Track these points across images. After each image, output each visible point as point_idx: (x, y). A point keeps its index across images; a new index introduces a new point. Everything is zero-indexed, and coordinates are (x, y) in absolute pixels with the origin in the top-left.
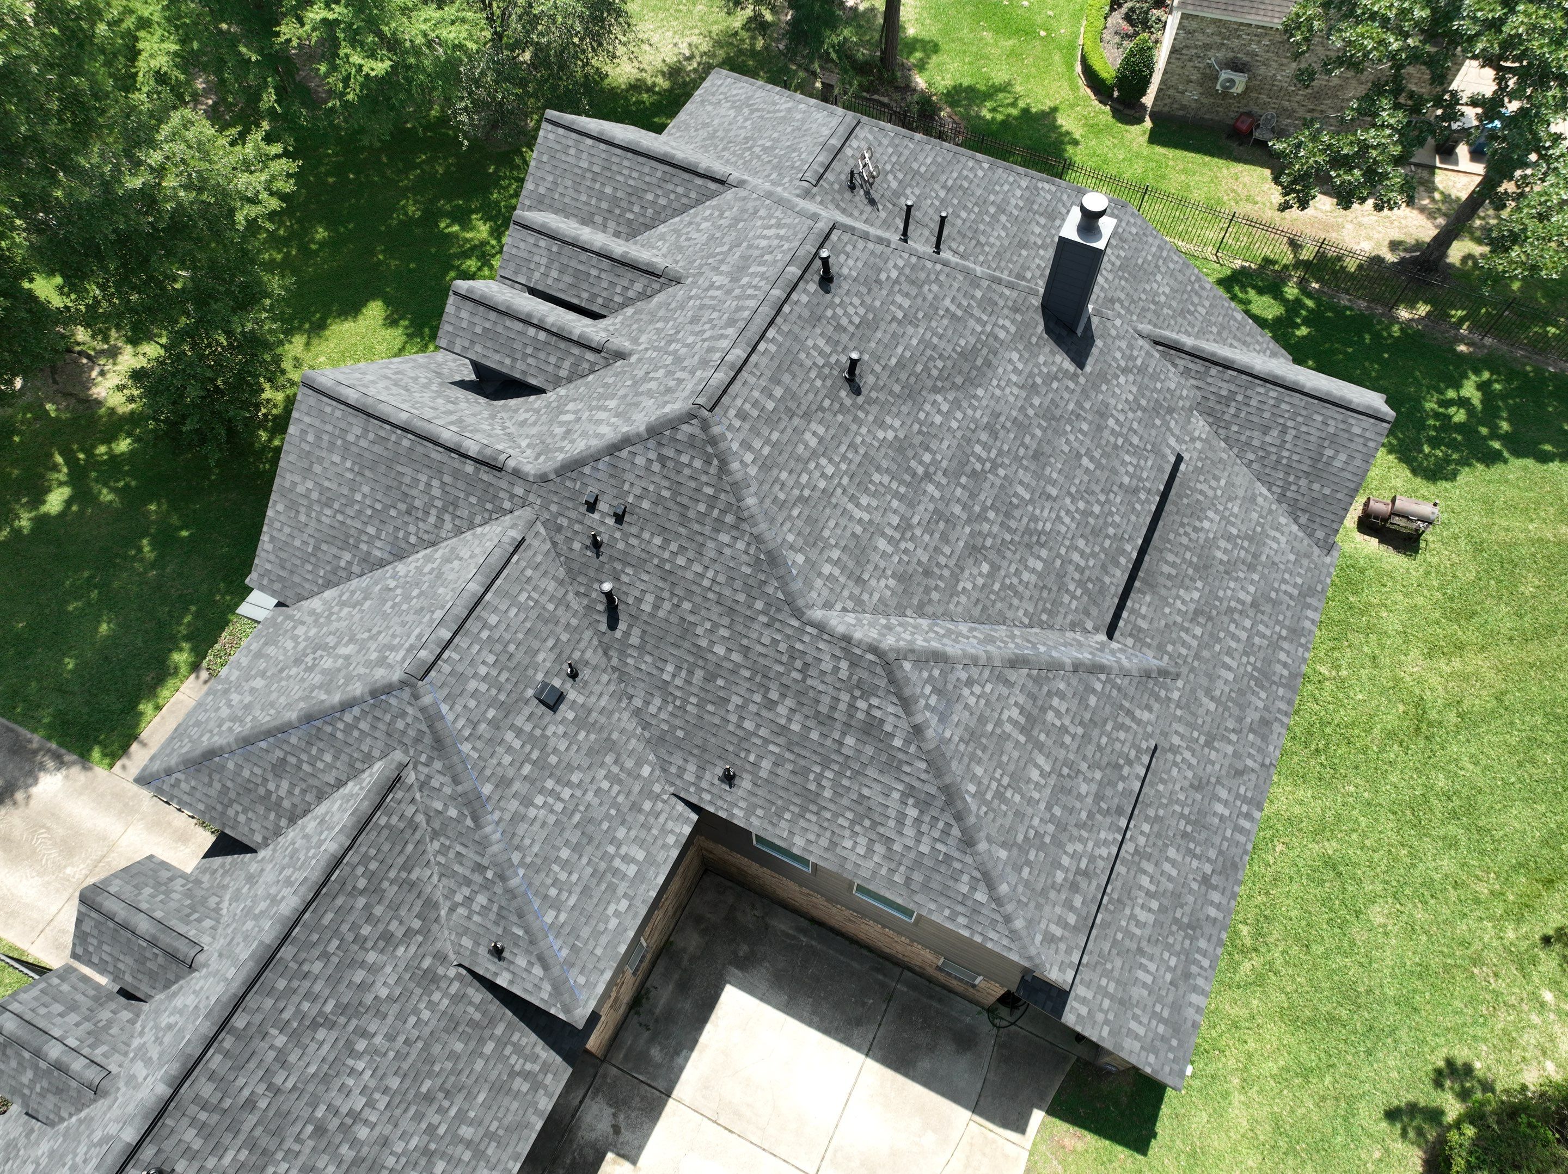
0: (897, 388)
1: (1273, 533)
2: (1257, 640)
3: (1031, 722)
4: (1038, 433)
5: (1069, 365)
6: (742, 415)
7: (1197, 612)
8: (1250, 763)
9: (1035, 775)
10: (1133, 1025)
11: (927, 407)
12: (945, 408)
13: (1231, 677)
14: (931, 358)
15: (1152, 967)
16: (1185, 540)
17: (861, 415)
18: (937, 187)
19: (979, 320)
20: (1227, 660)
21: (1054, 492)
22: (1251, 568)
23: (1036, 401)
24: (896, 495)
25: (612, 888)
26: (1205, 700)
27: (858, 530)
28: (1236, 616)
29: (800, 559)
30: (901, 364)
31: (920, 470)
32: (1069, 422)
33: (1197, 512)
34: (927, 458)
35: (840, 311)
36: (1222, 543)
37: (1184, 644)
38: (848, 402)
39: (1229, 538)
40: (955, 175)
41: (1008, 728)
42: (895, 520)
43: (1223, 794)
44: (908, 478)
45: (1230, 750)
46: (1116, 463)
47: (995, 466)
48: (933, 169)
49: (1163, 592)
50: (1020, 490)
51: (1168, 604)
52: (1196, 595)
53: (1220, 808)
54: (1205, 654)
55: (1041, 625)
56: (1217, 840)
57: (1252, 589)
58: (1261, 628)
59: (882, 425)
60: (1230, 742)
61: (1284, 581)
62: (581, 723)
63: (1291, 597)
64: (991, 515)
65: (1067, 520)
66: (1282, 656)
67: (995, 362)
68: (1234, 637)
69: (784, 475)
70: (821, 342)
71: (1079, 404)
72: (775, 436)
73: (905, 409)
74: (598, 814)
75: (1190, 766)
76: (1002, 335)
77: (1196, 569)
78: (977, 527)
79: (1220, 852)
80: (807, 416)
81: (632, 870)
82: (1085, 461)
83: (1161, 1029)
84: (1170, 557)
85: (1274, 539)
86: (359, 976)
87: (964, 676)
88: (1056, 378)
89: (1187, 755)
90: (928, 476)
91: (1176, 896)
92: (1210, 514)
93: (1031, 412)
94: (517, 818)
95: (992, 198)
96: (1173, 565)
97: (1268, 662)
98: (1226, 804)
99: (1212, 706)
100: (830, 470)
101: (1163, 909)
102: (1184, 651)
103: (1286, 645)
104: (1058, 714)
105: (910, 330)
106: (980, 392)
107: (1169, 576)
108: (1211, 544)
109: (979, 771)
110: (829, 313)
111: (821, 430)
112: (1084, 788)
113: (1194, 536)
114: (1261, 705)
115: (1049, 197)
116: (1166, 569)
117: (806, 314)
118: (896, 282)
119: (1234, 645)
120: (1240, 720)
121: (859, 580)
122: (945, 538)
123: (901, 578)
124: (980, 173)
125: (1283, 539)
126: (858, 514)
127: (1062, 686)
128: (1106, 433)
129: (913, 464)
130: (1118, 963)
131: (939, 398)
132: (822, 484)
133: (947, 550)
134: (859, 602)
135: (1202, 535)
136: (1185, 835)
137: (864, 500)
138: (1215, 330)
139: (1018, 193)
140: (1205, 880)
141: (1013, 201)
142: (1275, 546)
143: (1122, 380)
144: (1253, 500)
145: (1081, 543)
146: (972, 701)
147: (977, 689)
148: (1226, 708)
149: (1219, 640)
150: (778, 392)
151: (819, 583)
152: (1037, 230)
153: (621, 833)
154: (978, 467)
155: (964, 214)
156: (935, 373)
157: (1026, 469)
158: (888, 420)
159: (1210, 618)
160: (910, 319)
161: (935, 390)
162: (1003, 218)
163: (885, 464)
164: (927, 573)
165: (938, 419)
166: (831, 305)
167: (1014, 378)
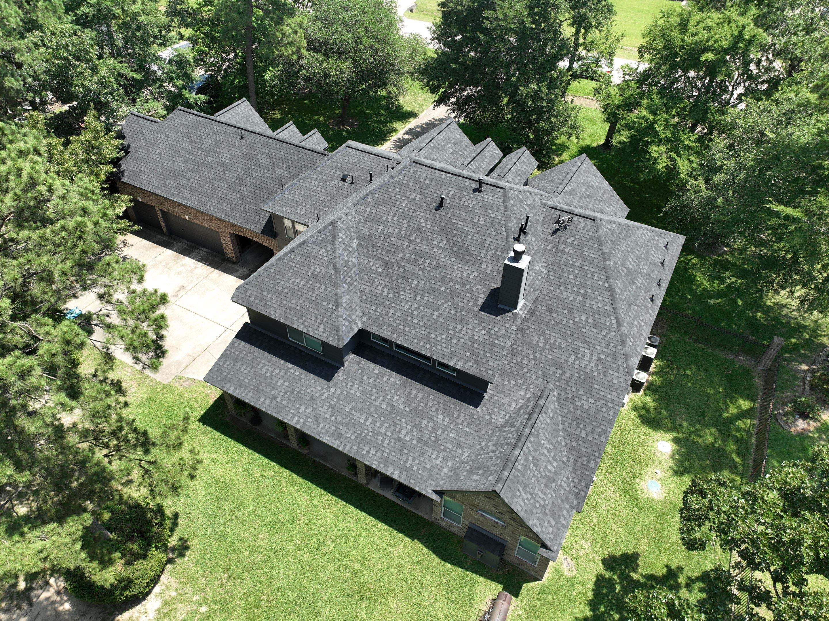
0: (443, 224)
1: (441, 455)
2: (380, 438)
3: (315, 276)
4: (443, 289)
5: (481, 301)
6: (415, 172)
7: (393, 406)
8: (321, 426)
9: (298, 281)
10: (228, 363)
11: (439, 237)
12: (441, 245)
13: (362, 421)
14: (461, 236)
15: (246, 372)
16: (430, 404)
17: (428, 212)
18: (580, 261)
19: (486, 255)
20: (370, 420)
21: (418, 298)
22: (420, 440)
23: (457, 286)
24: (401, 230)
25: (293, 207)
26: (350, 406)
27: (384, 218)
28: (392, 428)
29: (370, 200)
30: (453, 224)
31: (412, 238)
32: (453, 304)
33: (447, 413)
34: (418, 240)
35: (467, 197)
36: (431, 425)
37: (377, 398)
38: (431, 207)
39: (435, 429)
40: (592, 269)
41: (313, 268)
42: (391, 231)
43: (308, 411)
44: (408, 234)
45: (328, 416)
46: (439, 331)
47: (423, 270)
48: (589, 258)
49: (402, 390)
50: (415, 282)
51: (396, 392)
52: (402, 407)
53: (303, 408)
54: (372, 409)
55: (361, 297)
56: (290, 405)
57: (407, 439)
58: (387, 441)
59: (426, 221)
60: (331, 416)
61: (414, 459)
62: (339, 188)
63: (405, 462)
64: (402, 270)
65: (407, 306)
66: (373, 452)
67: (469, 265)
68: (382, 425)
69: (398, 190)
70: (452, 193)
71: (462, 309)
72: (411, 184)
73: (435, 228)
74: (313, 199)
75: (321, 395)
76: (484, 266)
77: (416, 408)
78: (395, 265)
79: (285, 406)
80: (421, 193)
81: (298, 211)
82: (436, 313)
83: (225, 374)
84: (420, 395)
85: (438, 456)
86: (280, 164)
87: (329, 249)
88: (472, 295)
89: (326, 395)
90: (411, 242)
91: (269, 384)
92: (447, 420)
93: (451, 284)
94: (312, 178)
95: (589, 291)
96: (416, 396)
97: (369, 442)
98: (304, 411)
99: (347, 409)
100: (403, 204)
101: (266, 378)
102: (373, 398)
103: (378, 454)
104: (319, 288)
105: (470, 226)
106: (453, 259)
107: (410, 393)
108: (430, 419)
109: (298, 258)
110: (465, 194)
111: (417, 199)
112: (294, 302)
113: (433, 409)
114: (348, 435)
115: (608, 323)
116: (414, 392)
117: (461, 185)
118: (490, 217)
119: (378, 424)
120: (341, 423)
121: (366, 221)
122: (388, 252)
123: (369, 236)
124: (600, 283)
125: (438, 462)
126: (390, 217)
127: (329, 289)
128: (453, 324)
129: (414, 235)
130: (249, 358)
131: (445, 242)
132: (398, 203)
133: (383, 253)
134: (359, 222)
135: (434, 414)
136: (293, 390)
137: (395, 219)
138: (574, 444)
139: (600, 305)
140: (274, 398)
141: (594, 303)
142: (434, 456)
143: (483, 332)
144: (459, 446)
145: (398, 314)
146: (321, 253)
147: (325, 254)
148: (347, 416)
149: (379, 417)
150: (427, 182)
151: (363, 208)
152: (583, 318)
153: (308, 206)
154: (420, 262)
155: (571, 277)
156: (455, 239)
157: (425, 284)
158: (429, 223)
159: (390, 413)
160: (475, 225)
161: (448, 240)
162: (580, 298)
163: (411, 224)
164: (373, 246)
165: (435, 243)
166: (469, 194)
167: (465, 274)
